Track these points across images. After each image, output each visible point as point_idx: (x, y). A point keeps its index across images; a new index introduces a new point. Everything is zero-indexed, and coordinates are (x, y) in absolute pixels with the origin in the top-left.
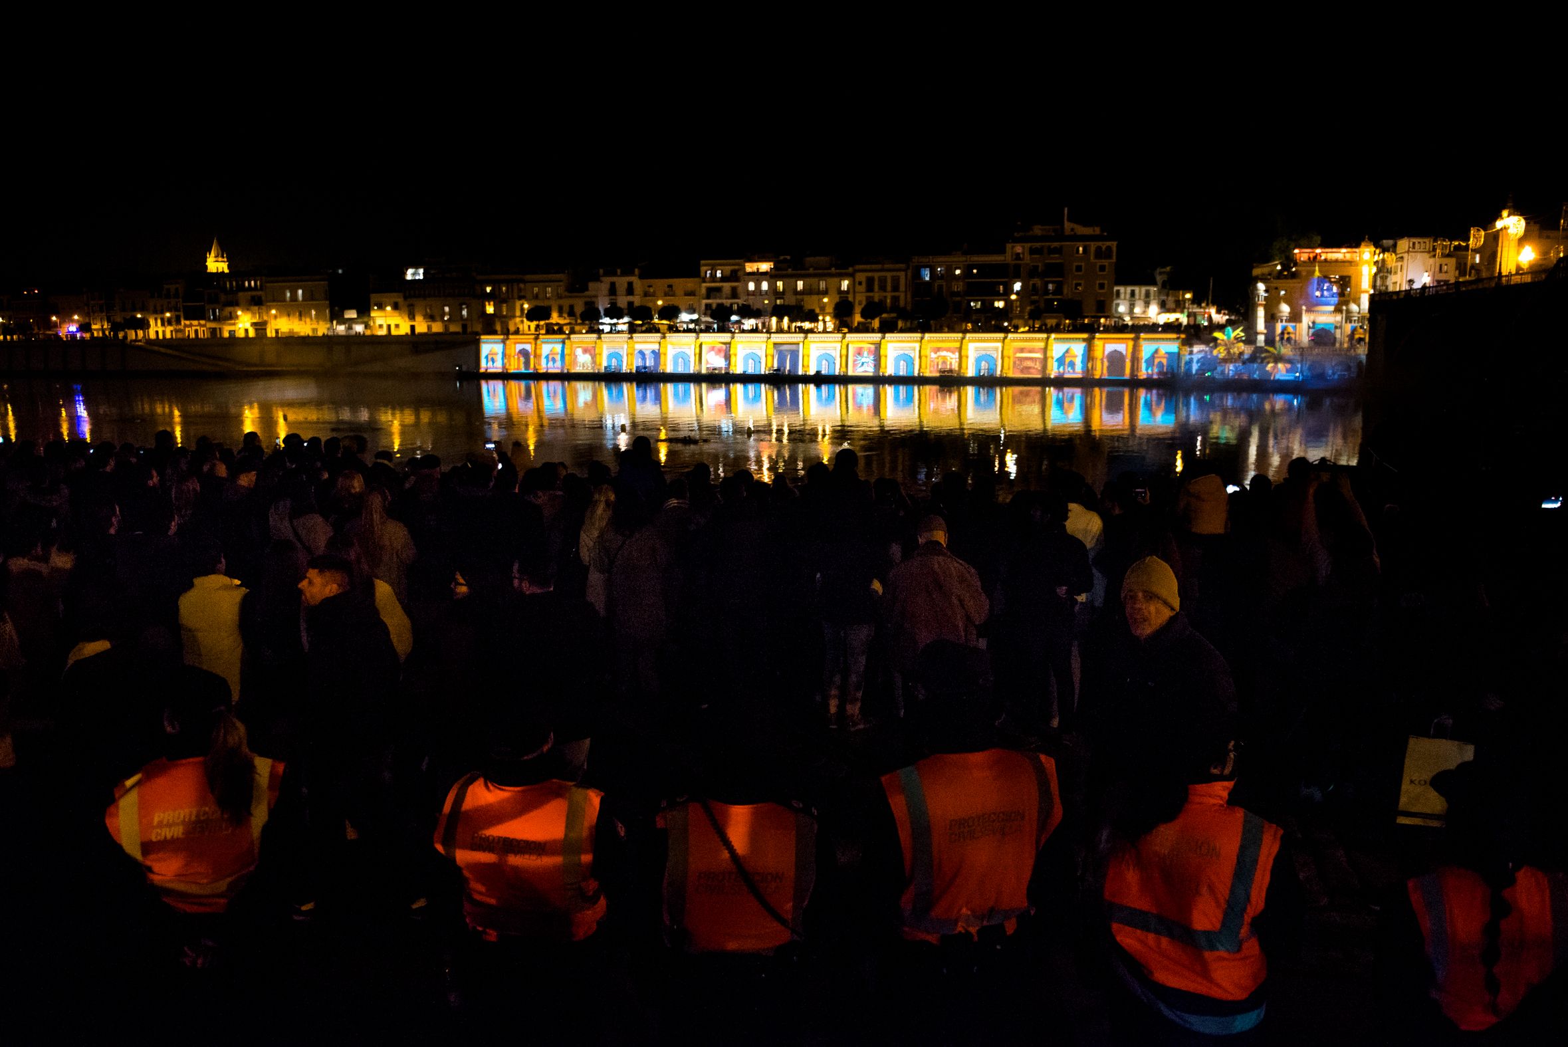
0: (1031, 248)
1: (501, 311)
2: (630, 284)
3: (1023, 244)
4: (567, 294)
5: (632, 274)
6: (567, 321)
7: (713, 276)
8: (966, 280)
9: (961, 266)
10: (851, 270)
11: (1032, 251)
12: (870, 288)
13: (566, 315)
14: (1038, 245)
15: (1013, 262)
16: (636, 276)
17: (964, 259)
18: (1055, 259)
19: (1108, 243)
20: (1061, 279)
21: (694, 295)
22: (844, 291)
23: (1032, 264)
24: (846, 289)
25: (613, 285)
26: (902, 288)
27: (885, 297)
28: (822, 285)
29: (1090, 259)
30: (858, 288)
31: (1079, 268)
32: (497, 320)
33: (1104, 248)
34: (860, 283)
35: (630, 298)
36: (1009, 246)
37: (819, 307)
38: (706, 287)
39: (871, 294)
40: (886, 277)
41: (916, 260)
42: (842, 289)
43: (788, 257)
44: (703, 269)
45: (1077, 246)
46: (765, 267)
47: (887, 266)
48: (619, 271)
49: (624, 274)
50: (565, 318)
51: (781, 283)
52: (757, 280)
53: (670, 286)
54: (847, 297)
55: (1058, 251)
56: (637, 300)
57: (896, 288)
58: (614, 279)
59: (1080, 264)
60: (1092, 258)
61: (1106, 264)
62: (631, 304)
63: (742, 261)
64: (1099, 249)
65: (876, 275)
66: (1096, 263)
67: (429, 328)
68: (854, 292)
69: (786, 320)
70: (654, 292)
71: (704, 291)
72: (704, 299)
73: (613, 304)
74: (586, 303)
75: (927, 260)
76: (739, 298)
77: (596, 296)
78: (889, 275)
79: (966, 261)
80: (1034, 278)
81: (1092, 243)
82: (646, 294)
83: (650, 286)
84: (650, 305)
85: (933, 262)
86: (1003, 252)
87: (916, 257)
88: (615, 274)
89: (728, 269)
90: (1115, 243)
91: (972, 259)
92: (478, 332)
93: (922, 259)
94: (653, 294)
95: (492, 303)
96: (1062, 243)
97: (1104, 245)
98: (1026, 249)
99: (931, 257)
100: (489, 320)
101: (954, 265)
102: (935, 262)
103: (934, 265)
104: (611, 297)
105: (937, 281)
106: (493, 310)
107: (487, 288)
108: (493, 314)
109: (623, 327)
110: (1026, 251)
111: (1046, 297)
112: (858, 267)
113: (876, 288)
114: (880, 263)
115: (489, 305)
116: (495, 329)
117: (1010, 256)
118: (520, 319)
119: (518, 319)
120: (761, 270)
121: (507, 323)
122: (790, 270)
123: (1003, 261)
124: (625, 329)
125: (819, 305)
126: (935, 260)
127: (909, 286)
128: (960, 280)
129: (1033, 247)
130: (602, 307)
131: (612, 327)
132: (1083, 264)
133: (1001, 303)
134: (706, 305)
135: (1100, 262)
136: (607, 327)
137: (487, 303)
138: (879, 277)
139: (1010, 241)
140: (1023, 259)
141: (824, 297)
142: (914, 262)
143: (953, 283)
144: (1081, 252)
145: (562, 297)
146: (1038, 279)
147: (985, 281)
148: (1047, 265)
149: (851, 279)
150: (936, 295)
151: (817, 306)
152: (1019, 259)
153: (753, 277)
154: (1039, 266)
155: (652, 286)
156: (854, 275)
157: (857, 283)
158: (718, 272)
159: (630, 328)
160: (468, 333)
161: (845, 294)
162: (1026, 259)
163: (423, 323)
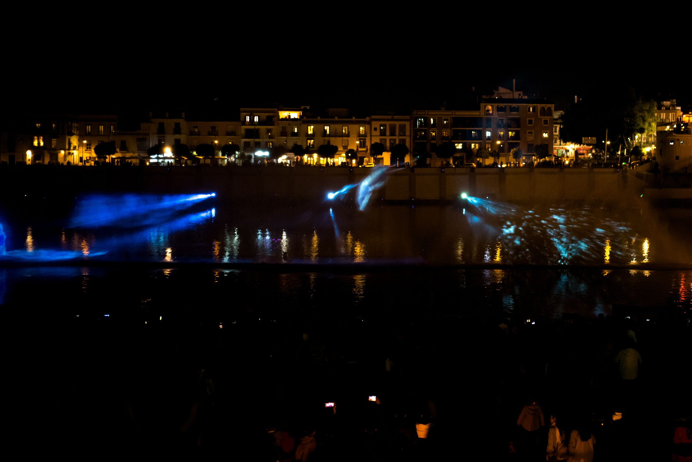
0: (498, 107)
1: (51, 144)
2: (177, 125)
3: (493, 104)
4: (118, 131)
5: (180, 117)
6: (119, 155)
7: (252, 120)
8: (454, 129)
9: (449, 118)
10: (368, 119)
11: (499, 109)
12: (393, 134)
14: (502, 105)
15: (485, 116)
16: (183, 118)
17: (451, 113)
18: (515, 115)
19: (549, 105)
20: (519, 129)
21: (235, 135)
22: (362, 135)
23: (498, 118)
24: (363, 133)
25: (162, 125)
26: (408, 133)
28: (345, 129)
29: (537, 116)
30: (374, 133)
31: (530, 122)
32: (46, 152)
33: (546, 109)
34: (375, 129)
35: (177, 136)
36: (482, 105)
38: (245, 128)
39: (384, 138)
40: (395, 125)
41: (415, 112)
43: (308, 108)
44: (243, 114)
45: (529, 106)
46: (301, 114)
47: (395, 117)
48: (167, 114)
49: (171, 117)
52: (290, 125)
53: (213, 128)
54: (365, 139)
55: (517, 109)
58: (161, 120)
59: (531, 119)
60: (539, 115)
61: (548, 119)
62: (177, 141)
63: (276, 109)
64: (543, 108)
66: (541, 118)
68: (371, 136)
70: (198, 132)
71: (243, 132)
72: (243, 138)
74: (138, 140)
75: (424, 113)
76: (274, 139)
77: (149, 134)
78: (397, 124)
79: (452, 115)
80: (500, 128)
81: (539, 105)
82: (192, 133)
83: (194, 127)
85: (428, 115)
87: (415, 111)
88: (164, 117)
89: (264, 115)
90: (553, 105)
91: (457, 113)
92: (25, 163)
93: (420, 113)
94: (198, 134)
95: (42, 138)
96: (519, 104)
97: (546, 106)
98: (494, 107)
99: (426, 111)
100: (37, 152)
101: (443, 117)
102: (430, 115)
103: (429, 117)
104: (160, 135)
105: (432, 128)
106: (42, 144)
107: (37, 125)
108: (42, 147)
109: (170, 161)
110: (494, 109)
111: (509, 141)
112: (373, 117)
113: (388, 133)
114: (390, 115)
115: (38, 139)
116: (43, 161)
117: (483, 112)
118: (69, 151)
119: (67, 152)
120: (292, 117)
121: (56, 156)
122: (319, 118)
123: (479, 115)
124: (172, 162)
125: (342, 145)
126: (429, 113)
127: (412, 132)
128: (448, 128)
129: (499, 107)
130: (152, 143)
131: (160, 161)
132: (533, 119)
133: (477, 145)
134: (245, 143)
135: (544, 118)
136: (156, 161)
137: (36, 137)
138: (390, 125)
139: (483, 101)
140: (492, 114)
141: (347, 139)
142: (414, 115)
143: (443, 130)
144: (531, 110)
145: (114, 134)
146: (503, 129)
147: (466, 130)
148: (509, 119)
149: (368, 126)
150: (430, 139)
151: (341, 145)
152: (489, 114)
153: (285, 122)
154: (503, 119)
155: (197, 127)
156: (369, 123)
157: (373, 129)
158: (255, 117)
159: (176, 161)
160: (16, 163)
161: (364, 138)
162: (494, 114)
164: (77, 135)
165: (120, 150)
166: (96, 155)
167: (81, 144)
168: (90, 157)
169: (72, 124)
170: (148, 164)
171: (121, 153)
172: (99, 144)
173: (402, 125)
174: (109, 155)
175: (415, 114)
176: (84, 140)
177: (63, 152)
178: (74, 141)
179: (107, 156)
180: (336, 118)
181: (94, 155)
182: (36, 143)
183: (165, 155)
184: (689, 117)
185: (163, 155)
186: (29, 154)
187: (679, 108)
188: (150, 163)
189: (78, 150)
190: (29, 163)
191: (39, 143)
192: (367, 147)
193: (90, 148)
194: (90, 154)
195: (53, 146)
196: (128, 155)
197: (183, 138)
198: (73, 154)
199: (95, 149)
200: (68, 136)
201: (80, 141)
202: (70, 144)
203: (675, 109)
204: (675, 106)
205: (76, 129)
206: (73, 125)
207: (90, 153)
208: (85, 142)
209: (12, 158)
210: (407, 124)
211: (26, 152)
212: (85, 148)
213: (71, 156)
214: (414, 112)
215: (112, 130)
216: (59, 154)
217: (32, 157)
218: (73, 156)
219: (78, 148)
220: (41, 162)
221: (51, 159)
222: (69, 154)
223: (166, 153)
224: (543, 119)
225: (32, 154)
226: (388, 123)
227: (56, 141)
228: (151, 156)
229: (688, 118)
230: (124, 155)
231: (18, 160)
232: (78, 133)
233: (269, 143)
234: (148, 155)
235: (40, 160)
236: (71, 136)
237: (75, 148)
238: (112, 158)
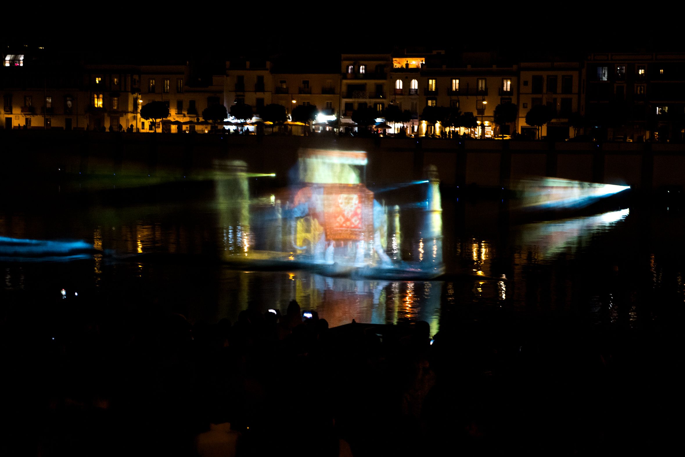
1: (112, 105)
2: (260, 79)
4: (187, 88)
5: (263, 67)
6: (187, 119)
7: (356, 71)
8: (652, 82)
9: (646, 65)
10: (515, 67)
13: (185, 113)
16: (267, 70)
17: (649, 57)
21: (333, 93)
22: (506, 92)
24: (509, 90)
25: (241, 79)
26: (575, 89)
27: (555, 100)
28: (482, 84)
30: (523, 89)
32: (106, 114)
34: (526, 83)
35: (260, 95)
37: (477, 109)
38: (346, 84)
39: (539, 96)
40: (556, 76)
41: (592, 58)
42: (505, 89)
43: (443, 52)
44: (344, 63)
46: (415, 63)
47: (557, 64)
48: (248, 63)
49: (253, 67)
50: (184, 116)
51: (434, 81)
52: (407, 78)
53: (306, 83)
54: (511, 99)
56: (267, 97)
57: (567, 88)
58: (240, 73)
62: (260, 101)
63: (389, 55)
65: (544, 74)
68: (519, 94)
69: (438, 125)
70: (287, 88)
71: (344, 89)
72: (345, 97)
73: (240, 100)
74: (210, 99)
75: (606, 58)
76: (384, 98)
77: (221, 92)
78: (560, 74)
79: (652, 59)
82: (278, 91)
83: (282, 82)
84: (283, 103)
85: (612, 60)
87: (592, 55)
88: (243, 67)
89: (373, 64)
91: (658, 57)
93: (600, 57)
94: (286, 91)
95: (103, 96)
99: (610, 55)
101: (637, 63)
102: (616, 61)
103: (614, 64)
104: (239, 93)
106: (101, 104)
107: (97, 79)
112: (523, 64)
113: (544, 89)
114: (548, 61)
115: (97, 98)
118: (133, 115)
119: (131, 115)
120: (411, 66)
121: (118, 119)
122: (444, 67)
124: (254, 130)
126: (615, 58)
127: (583, 87)
128: (645, 82)
134: (347, 104)
137: (96, 96)
138: (548, 76)
143: (636, 85)
145: (181, 92)
149: (515, 79)
151: (475, 108)
153: (401, 73)
155: (285, 82)
156: (519, 74)
157: (522, 83)
158: (361, 67)
161: (507, 97)
163: (20, 116)
165: (188, 114)
171: (189, 117)
173: (568, 76)
191: (97, 104)
195: (113, 108)
196: (197, 120)
200: (132, 94)
202: (136, 104)
215: (179, 86)
228: (225, 121)
231: (75, 124)
233: (378, 105)
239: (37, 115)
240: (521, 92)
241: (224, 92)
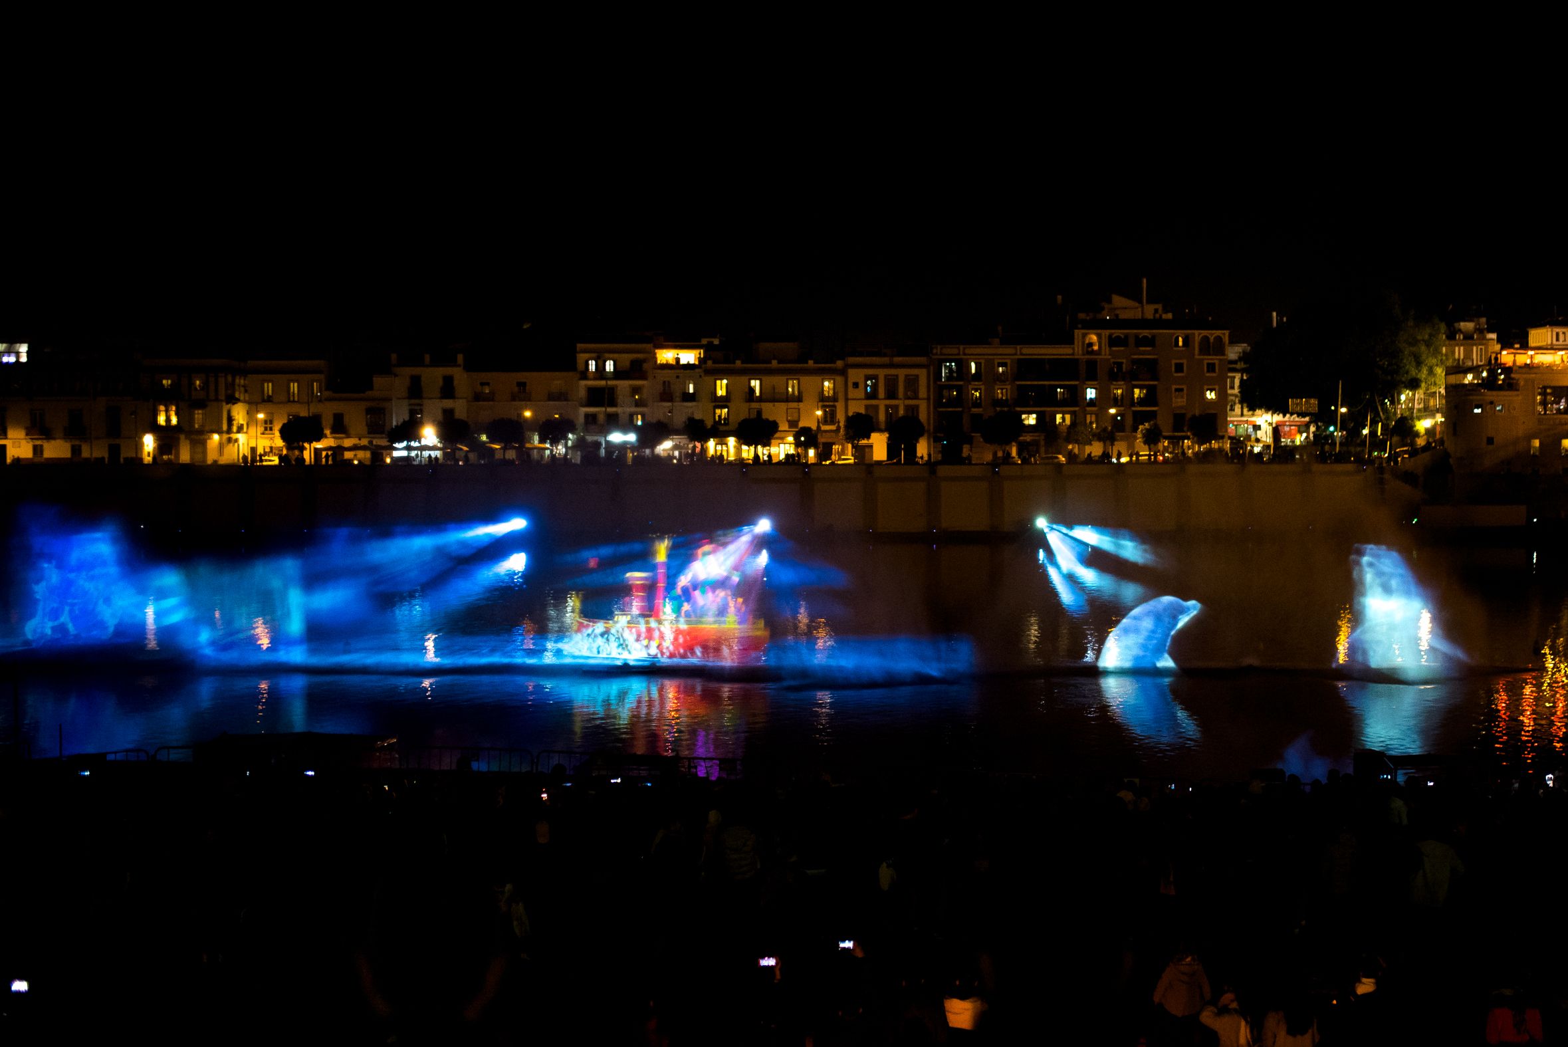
0: (1110, 336)
1: (191, 421)
2: (448, 380)
3: (1099, 331)
4: (327, 394)
5: (452, 363)
6: (330, 442)
7: (601, 368)
8: (1018, 383)
9: (1009, 361)
10: (840, 364)
11: (1113, 342)
12: (891, 394)
13: (328, 432)
14: (1118, 333)
15: (1085, 357)
16: (459, 366)
17: (1009, 350)
18: (1146, 353)
19: (1218, 333)
20: (1156, 383)
21: (566, 400)
22: (829, 397)
23: (1112, 360)
24: (832, 394)
25: (415, 380)
26: (923, 392)
28: (793, 386)
29: (1194, 355)
30: (853, 393)
32: (182, 437)
33: (1212, 339)
34: (856, 385)
35: (448, 404)
36: (1078, 333)
37: (788, 421)
38: (586, 385)
39: (873, 403)
40: (897, 376)
41: (937, 350)
42: (826, 393)
43: (716, 342)
44: (581, 357)
45: (1177, 335)
46: (702, 356)
47: (897, 360)
48: (427, 357)
49: (435, 363)
51: (725, 382)
52: (678, 377)
53: (522, 385)
54: (835, 406)
55: (1150, 342)
57: (913, 392)
58: (416, 371)
59: (1181, 361)
60: (1197, 352)
61: (1217, 362)
63: (650, 346)
64: (1205, 339)
66: (1203, 359)
67: (37, 450)
68: (847, 400)
70: (491, 393)
71: (582, 393)
72: (582, 406)
74: (369, 411)
75: (957, 351)
76: (646, 407)
77: (388, 400)
78: (902, 373)
79: (1016, 354)
80: (1117, 381)
81: (1196, 332)
82: (478, 397)
83: (482, 384)
85: (965, 354)
86: (1070, 341)
87: (939, 347)
88: (420, 363)
89: (626, 358)
90: (1227, 332)
91: (1025, 351)
92: (141, 459)
93: (951, 350)
94: (490, 398)
95: (174, 408)
96: (1154, 331)
97: (1214, 334)
98: (1103, 338)
99: (961, 347)
100: (166, 438)
101: (997, 359)
102: (970, 355)
103: (967, 360)
104: (413, 401)
105: (973, 383)
106: (174, 421)
107: (164, 382)
108: (175, 427)
109: (434, 454)
110: (1103, 342)
111: (1134, 409)
112: (851, 360)
113: (882, 393)
114: (885, 355)
115: (167, 411)
116: (177, 456)
117: (1080, 348)
118: (228, 436)
119: (225, 436)
120: (683, 362)
121: (203, 443)
122: (738, 363)
123: (1069, 355)
124: (438, 456)
125: (787, 418)
126: (967, 351)
127: (932, 390)
128: (1008, 383)
129: (1114, 336)
130: (397, 418)
131: (413, 454)
132: (1185, 361)
133: (1068, 417)
134: (587, 416)
135: (1208, 359)
136: (404, 453)
137: (162, 408)
138: (886, 376)
139: (1080, 326)
140: (1098, 353)
141: (797, 407)
142: (936, 354)
143: (996, 387)
144: (1181, 344)
145: (320, 400)
146: (1123, 383)
147: (1044, 385)
148: (1134, 362)
149: (839, 379)
150: (970, 405)
151: (785, 419)
152: (1093, 352)
153: (670, 371)
154: (1122, 363)
155: (488, 384)
156: (843, 372)
157: (850, 385)
158: (608, 363)
159: (445, 455)
160: (122, 460)
161: (831, 404)
162: (1103, 353)
163: (23, 442)
164: (245, 402)
165: (331, 433)
166: (284, 442)
167: (251, 420)
168: (271, 448)
169: (234, 381)
170: (388, 460)
171: (334, 438)
172: (289, 421)
173: (912, 375)
174: (310, 442)
175: (939, 353)
176: (258, 412)
177: (216, 437)
178: (239, 414)
179: (307, 445)
180: (774, 363)
181: (279, 443)
182: (162, 420)
183: (424, 442)
184: (1515, 354)
185: (420, 442)
186: (149, 442)
187: (1493, 336)
188: (392, 458)
189: (246, 433)
190: (148, 459)
191: (168, 420)
192: (839, 422)
193: (271, 429)
194: (272, 441)
195: (196, 426)
196: (348, 443)
197: (460, 408)
198: (236, 440)
199: (282, 431)
200: (227, 403)
201: (250, 414)
202: (230, 420)
203: (1484, 338)
204: (1485, 332)
205: (242, 389)
206: (237, 381)
207: (271, 439)
208: (261, 416)
209: (114, 450)
210: (922, 374)
211: (141, 438)
212: (260, 429)
213: (234, 445)
214: (937, 348)
215: (315, 392)
216: (208, 441)
217: (154, 448)
218: (236, 444)
219: (248, 428)
220: (172, 457)
221: (192, 453)
222: (229, 440)
223: (425, 438)
224: (1206, 362)
225: (155, 442)
226: (881, 373)
227: (203, 414)
228: (394, 445)
229: (1513, 355)
230: (339, 442)
231: (126, 453)
232: (247, 399)
233: (635, 418)
234: (388, 441)
235: (171, 454)
236: (234, 404)
237: (240, 429)
238: (316, 449)
239: (54, 439)
240: (850, 397)
241: (391, 400)
